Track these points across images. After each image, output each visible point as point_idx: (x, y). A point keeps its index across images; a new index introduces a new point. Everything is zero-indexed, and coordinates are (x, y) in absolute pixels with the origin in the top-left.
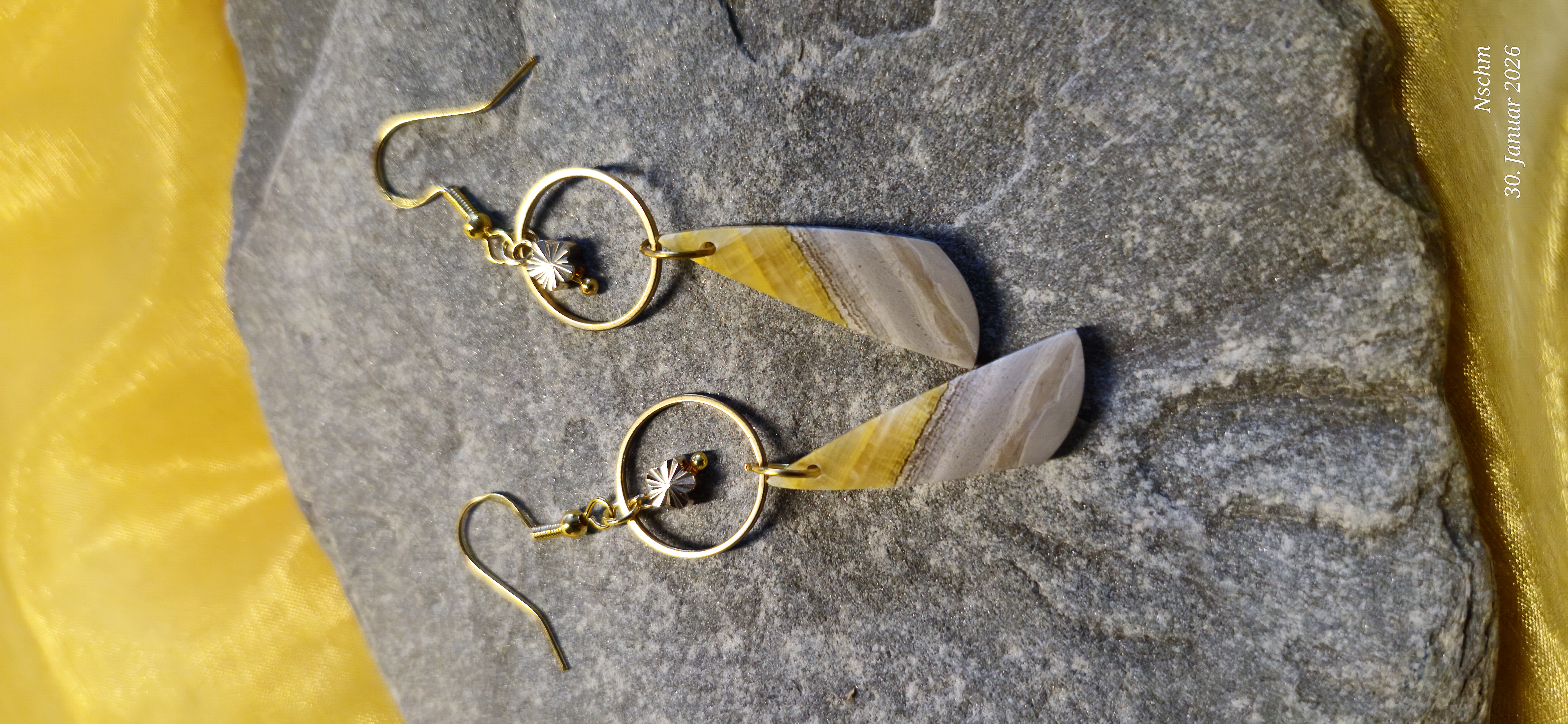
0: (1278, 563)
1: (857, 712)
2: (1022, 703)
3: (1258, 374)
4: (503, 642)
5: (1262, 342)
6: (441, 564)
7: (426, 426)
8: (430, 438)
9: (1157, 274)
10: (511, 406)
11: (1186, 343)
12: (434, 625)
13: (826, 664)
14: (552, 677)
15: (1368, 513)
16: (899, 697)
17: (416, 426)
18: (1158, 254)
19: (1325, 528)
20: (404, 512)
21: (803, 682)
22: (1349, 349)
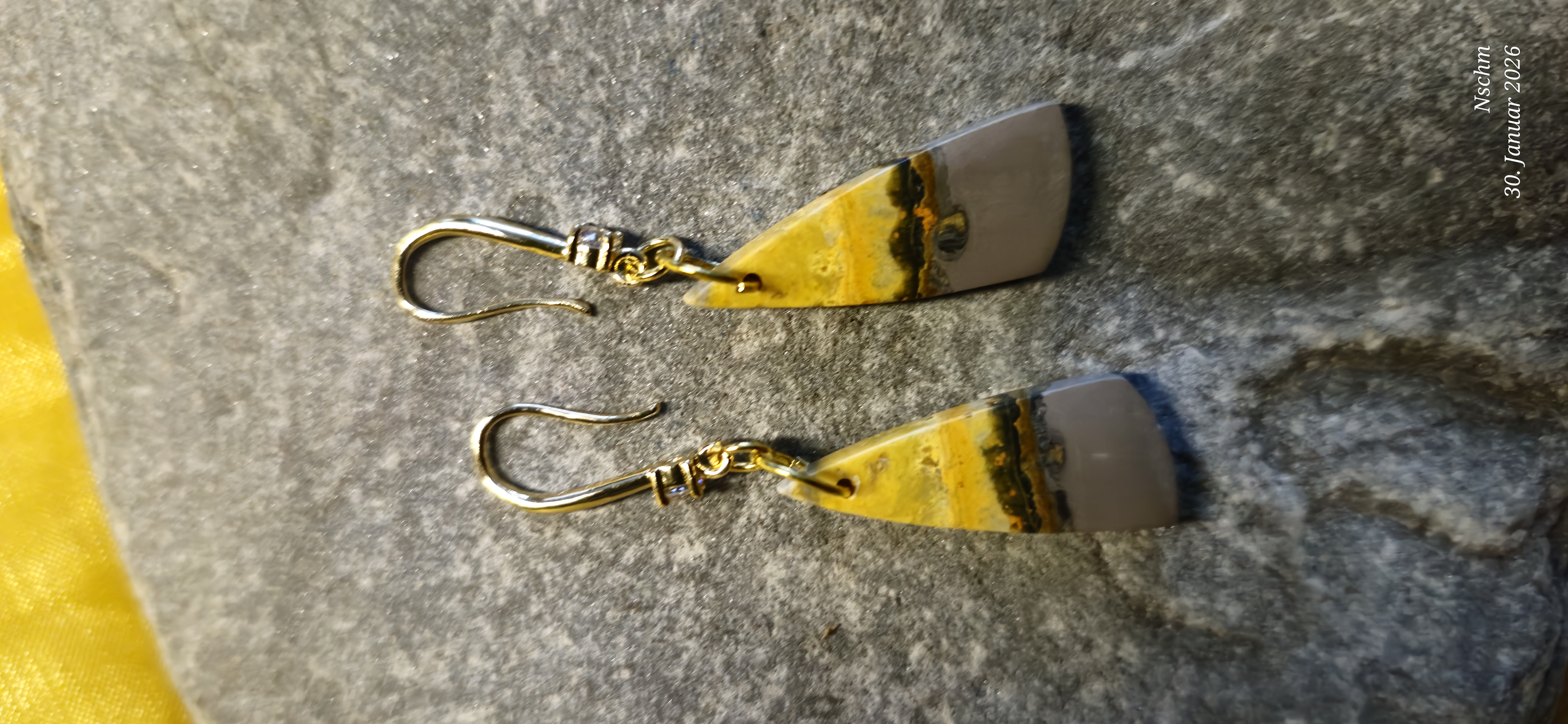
0: (1375, 568)
1: (841, 669)
2: (1050, 688)
3: (1408, 345)
4: (326, 490)
5: (1425, 308)
6: (249, 358)
7: (276, 150)
8: (278, 168)
9: (1337, 196)
10: (429, 150)
11: (1341, 288)
12: (213, 446)
13: (814, 601)
14: (397, 553)
15: (1485, 530)
16: (900, 658)
17: (259, 145)
18: (1347, 171)
19: (1433, 538)
20: (202, 270)
21: (777, 619)
22: (1514, 339)
